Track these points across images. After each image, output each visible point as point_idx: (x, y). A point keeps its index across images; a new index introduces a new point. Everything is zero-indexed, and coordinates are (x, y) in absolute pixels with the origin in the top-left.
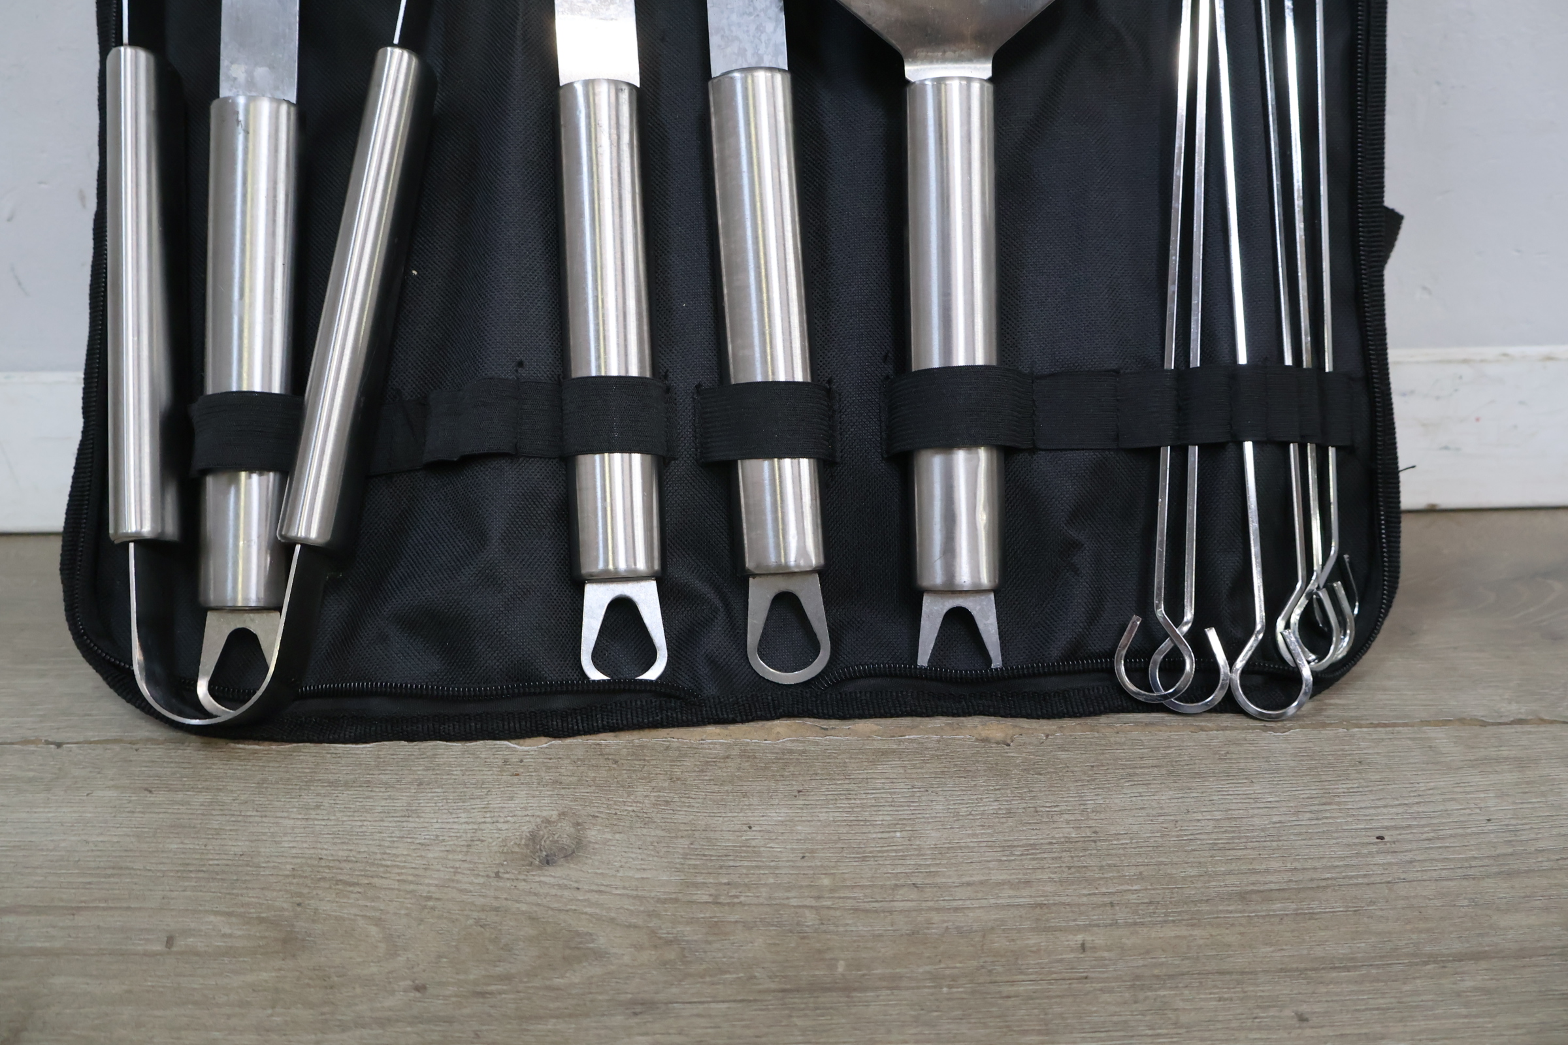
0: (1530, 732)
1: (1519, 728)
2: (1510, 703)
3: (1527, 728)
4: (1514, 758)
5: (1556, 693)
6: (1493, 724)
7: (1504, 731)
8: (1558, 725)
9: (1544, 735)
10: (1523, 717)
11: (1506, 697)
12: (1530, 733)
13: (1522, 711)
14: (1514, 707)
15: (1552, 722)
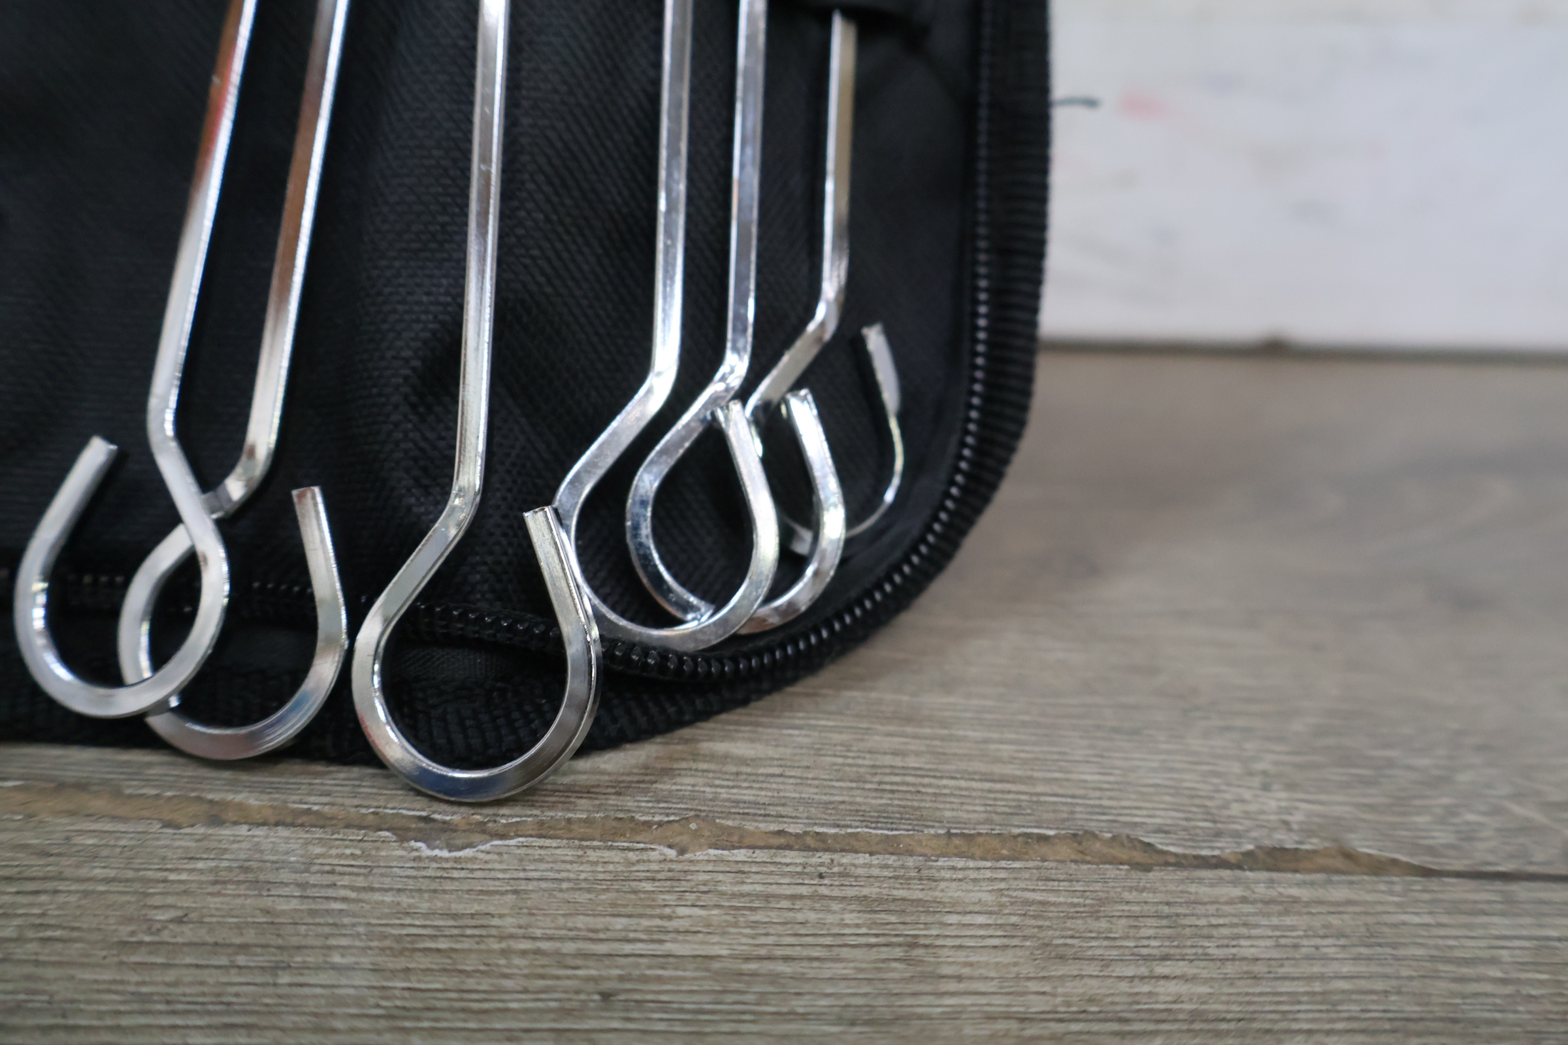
0: (1295, 900)
1: (1259, 882)
2: (1266, 788)
3: (1290, 885)
4: (1195, 1016)
5: (1422, 762)
6: (1179, 863)
7: (1204, 891)
8: (1399, 883)
9: (1334, 920)
10: (1288, 841)
11: (1259, 766)
12: (1290, 905)
13: (1296, 818)
14: (1274, 801)
15: (1378, 867)
